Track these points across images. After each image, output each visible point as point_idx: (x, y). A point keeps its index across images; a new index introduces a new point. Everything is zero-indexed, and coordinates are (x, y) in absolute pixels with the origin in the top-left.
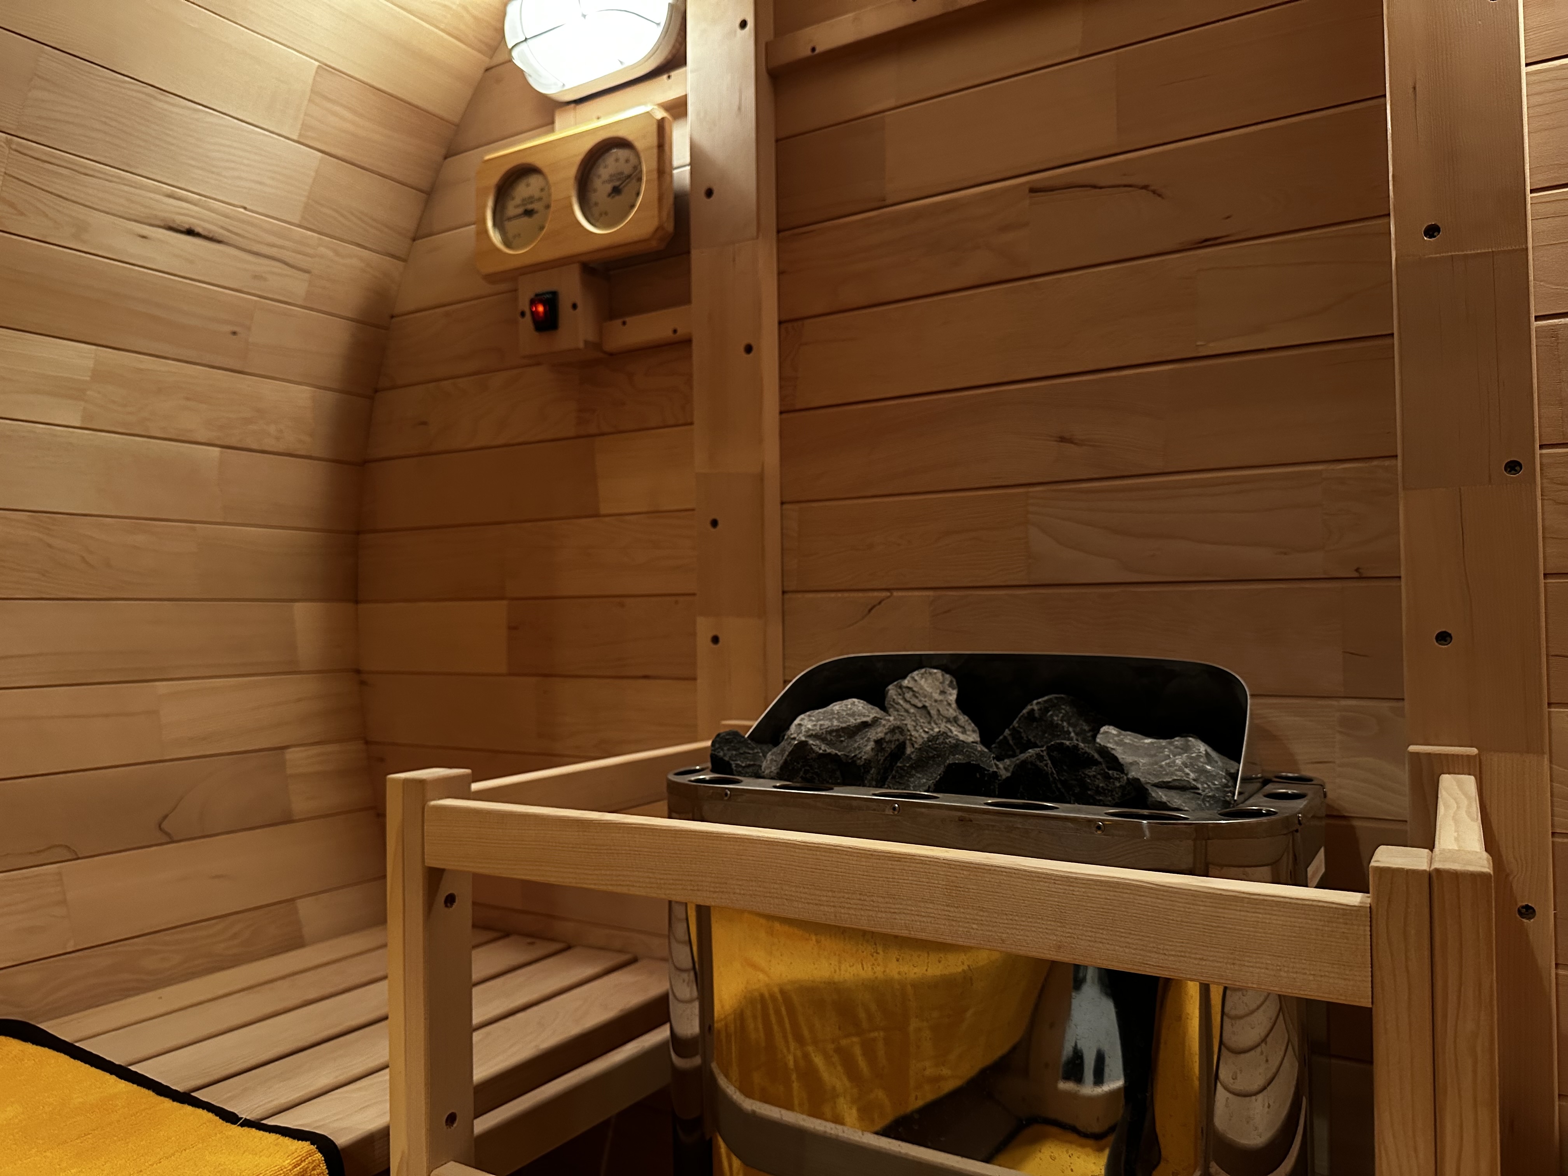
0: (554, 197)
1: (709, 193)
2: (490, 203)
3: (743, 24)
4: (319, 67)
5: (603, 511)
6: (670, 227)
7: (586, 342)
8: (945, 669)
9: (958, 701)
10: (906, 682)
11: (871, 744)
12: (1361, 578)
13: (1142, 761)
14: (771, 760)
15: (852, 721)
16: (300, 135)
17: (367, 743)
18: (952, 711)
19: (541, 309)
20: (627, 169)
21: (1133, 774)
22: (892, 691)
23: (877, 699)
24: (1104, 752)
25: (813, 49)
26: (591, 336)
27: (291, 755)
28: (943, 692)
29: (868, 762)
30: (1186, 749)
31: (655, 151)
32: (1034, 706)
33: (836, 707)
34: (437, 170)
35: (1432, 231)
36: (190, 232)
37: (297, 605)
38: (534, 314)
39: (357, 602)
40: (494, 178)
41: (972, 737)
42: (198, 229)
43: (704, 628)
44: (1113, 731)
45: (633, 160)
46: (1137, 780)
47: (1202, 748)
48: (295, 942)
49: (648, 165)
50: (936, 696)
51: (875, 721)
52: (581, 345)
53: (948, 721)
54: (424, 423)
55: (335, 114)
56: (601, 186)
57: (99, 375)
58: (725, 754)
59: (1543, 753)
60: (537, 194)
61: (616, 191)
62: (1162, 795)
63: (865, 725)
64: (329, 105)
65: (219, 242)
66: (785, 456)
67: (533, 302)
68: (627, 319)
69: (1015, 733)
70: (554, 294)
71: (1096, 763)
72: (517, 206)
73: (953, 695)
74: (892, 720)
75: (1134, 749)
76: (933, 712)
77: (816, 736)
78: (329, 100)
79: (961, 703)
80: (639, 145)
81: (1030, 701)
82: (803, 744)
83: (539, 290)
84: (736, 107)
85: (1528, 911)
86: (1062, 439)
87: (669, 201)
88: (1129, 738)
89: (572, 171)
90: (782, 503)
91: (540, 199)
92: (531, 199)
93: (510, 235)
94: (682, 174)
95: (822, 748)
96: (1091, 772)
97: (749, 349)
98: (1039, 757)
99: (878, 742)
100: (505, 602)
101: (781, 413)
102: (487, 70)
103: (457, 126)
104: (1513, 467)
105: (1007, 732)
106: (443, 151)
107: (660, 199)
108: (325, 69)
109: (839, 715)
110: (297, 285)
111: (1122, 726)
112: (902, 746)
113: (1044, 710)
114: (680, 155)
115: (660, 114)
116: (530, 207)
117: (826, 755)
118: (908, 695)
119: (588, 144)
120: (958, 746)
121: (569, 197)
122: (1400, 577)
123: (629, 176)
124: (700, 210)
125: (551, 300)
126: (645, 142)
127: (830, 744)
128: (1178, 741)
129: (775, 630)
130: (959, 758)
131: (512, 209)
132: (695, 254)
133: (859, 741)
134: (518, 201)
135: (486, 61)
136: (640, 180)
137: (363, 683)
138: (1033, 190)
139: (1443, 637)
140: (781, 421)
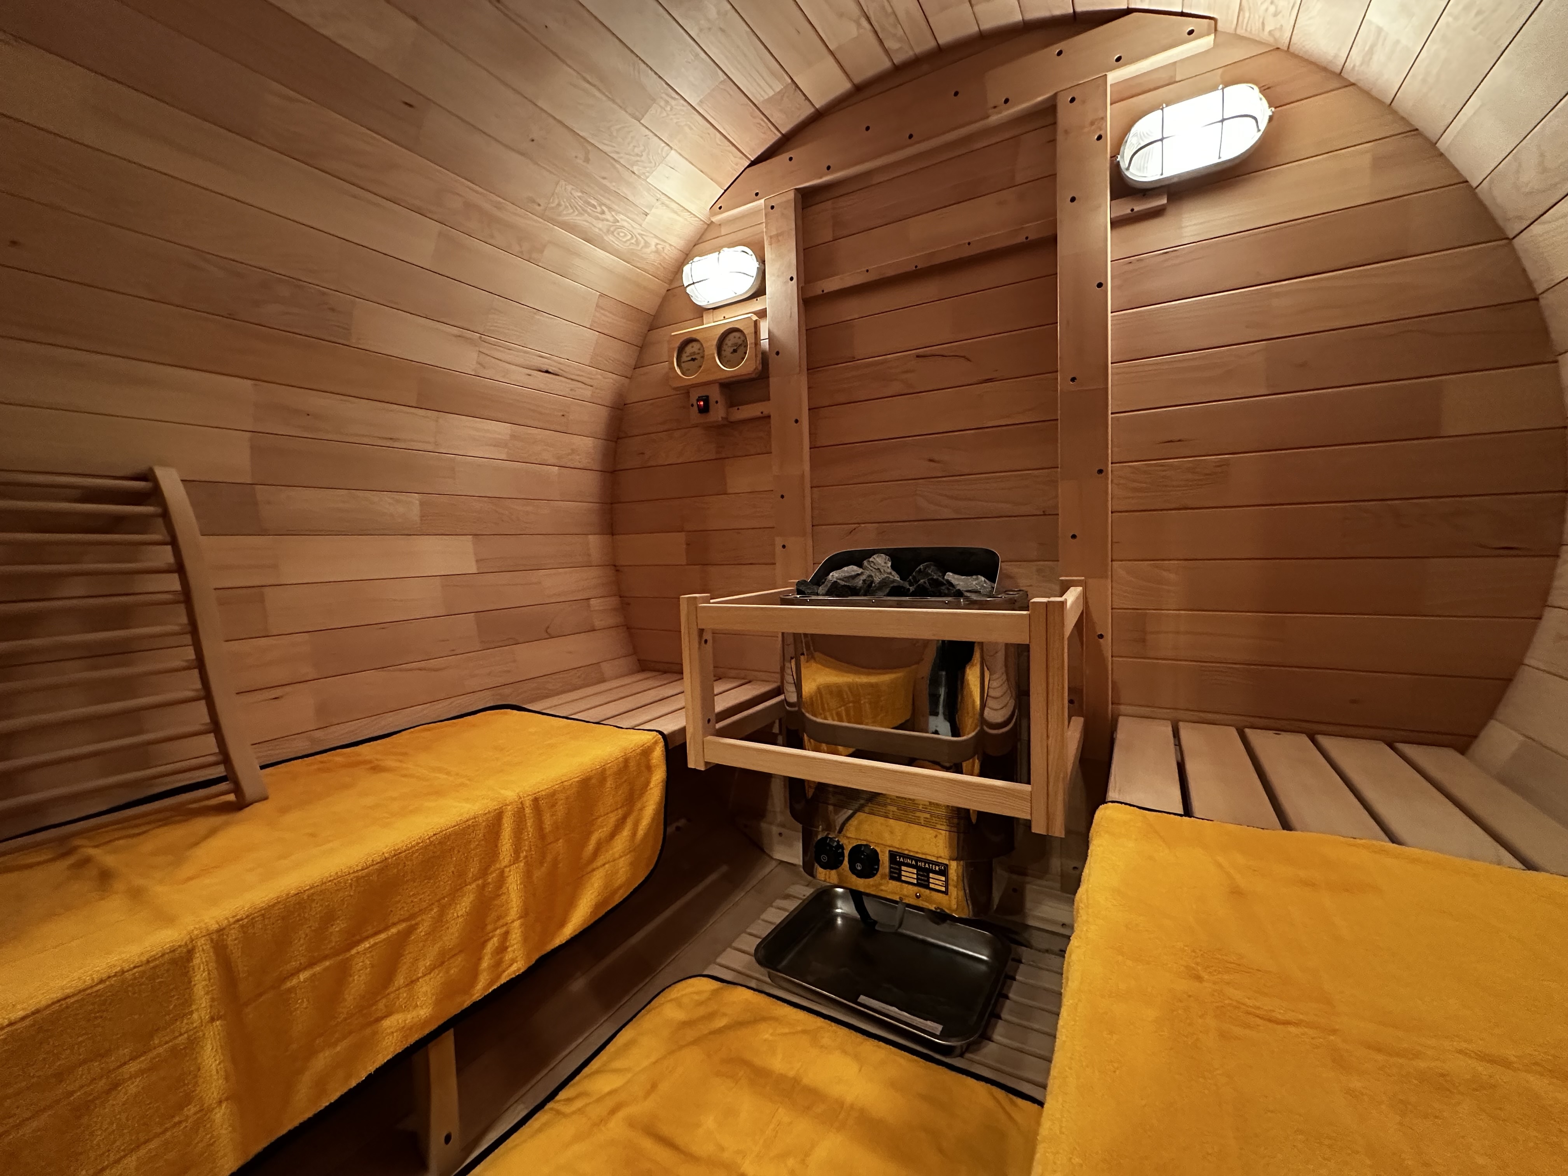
0: (706, 353)
1: (778, 353)
2: (675, 355)
3: (792, 279)
4: (600, 295)
5: (730, 491)
6: (760, 368)
7: (722, 418)
8: (886, 554)
9: (891, 566)
10: (871, 559)
11: (861, 582)
12: (1045, 515)
13: (961, 583)
14: (822, 589)
15: (853, 573)
16: (591, 325)
17: (621, 597)
18: (889, 570)
19: (702, 403)
20: (740, 342)
21: (958, 588)
22: (865, 563)
23: (860, 565)
24: (948, 581)
25: (823, 291)
26: (724, 415)
27: (593, 602)
28: (885, 563)
29: (861, 587)
30: (977, 579)
31: (753, 335)
32: (921, 567)
33: (845, 569)
34: (645, 336)
35: (1073, 379)
36: (547, 372)
37: (590, 536)
38: (699, 406)
39: (613, 535)
40: (678, 344)
41: (897, 578)
42: (550, 370)
43: (779, 541)
44: (951, 574)
45: (742, 338)
46: (959, 590)
47: (983, 579)
48: (603, 680)
49: (750, 340)
50: (883, 564)
51: (862, 573)
52: (720, 419)
53: (888, 573)
54: (643, 453)
55: (605, 315)
56: (727, 350)
57: (513, 437)
58: (802, 588)
59: (1107, 577)
60: (697, 351)
61: (735, 351)
62: (968, 594)
63: (858, 575)
64: (602, 311)
65: (558, 375)
66: (813, 467)
67: (698, 400)
68: (740, 407)
69: (914, 577)
70: (707, 397)
71: (945, 584)
72: (688, 356)
73: (889, 564)
74: (867, 573)
75: (958, 580)
76: (882, 571)
77: (840, 579)
78: (603, 309)
79: (893, 567)
80: (746, 332)
81: (919, 565)
82: (836, 582)
83: (700, 395)
84: (789, 315)
85: (1101, 636)
86: (931, 460)
87: (760, 356)
88: (956, 576)
89: (715, 342)
90: (811, 487)
91: (699, 353)
92: (694, 353)
93: (684, 370)
94: (765, 344)
95: (843, 583)
96: (943, 588)
97: (797, 421)
98: (925, 582)
99: (864, 581)
100: (684, 533)
101: (810, 448)
102: (668, 290)
103: (654, 316)
104: (1100, 471)
105: (911, 577)
106: (647, 329)
107: (756, 356)
108: (602, 295)
109: (847, 572)
110: (587, 393)
111: (955, 572)
112: (872, 582)
113: (925, 569)
114: (764, 334)
115: (755, 318)
116: (694, 357)
117: (845, 586)
118: (872, 565)
119: (722, 330)
120: (894, 581)
121: (714, 354)
122: (1058, 514)
123: (741, 345)
124: (773, 360)
125: (706, 399)
126: (749, 331)
127: (846, 582)
128: (974, 577)
129: (810, 542)
130: (895, 584)
131: (685, 358)
132: (771, 379)
133: (856, 580)
134: (688, 354)
135: (667, 286)
136: (746, 346)
137: (617, 571)
138: (918, 356)
139: (1074, 537)
140: (810, 452)
